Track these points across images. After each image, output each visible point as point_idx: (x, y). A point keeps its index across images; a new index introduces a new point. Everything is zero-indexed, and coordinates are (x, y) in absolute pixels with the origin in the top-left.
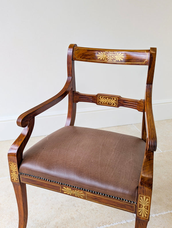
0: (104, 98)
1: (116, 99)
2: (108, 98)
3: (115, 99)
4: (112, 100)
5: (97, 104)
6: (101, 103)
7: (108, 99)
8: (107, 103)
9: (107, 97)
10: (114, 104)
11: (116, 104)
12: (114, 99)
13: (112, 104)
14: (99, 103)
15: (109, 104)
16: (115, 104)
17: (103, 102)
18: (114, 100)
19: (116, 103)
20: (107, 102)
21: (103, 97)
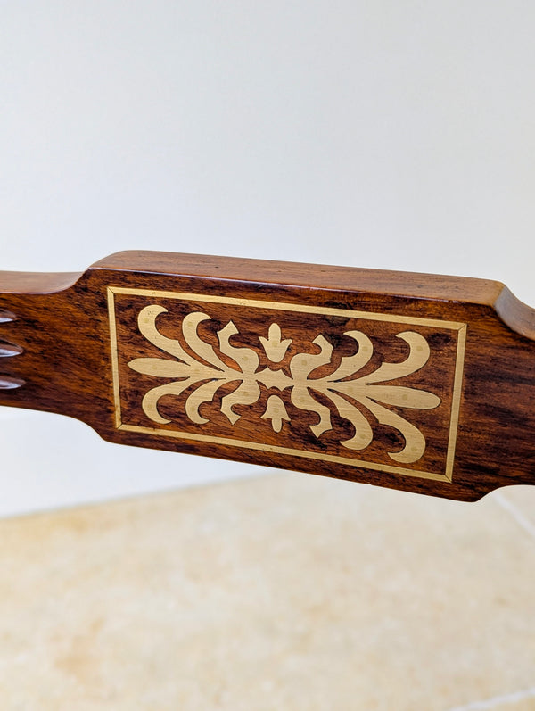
0: (210, 329)
1: (438, 340)
2: (287, 321)
3: (420, 353)
4: (349, 364)
5: (109, 434)
6: (173, 411)
7: (275, 342)
8: (276, 412)
9: (265, 319)
10: (388, 438)
11: (436, 446)
12: (388, 347)
13: (362, 438)
14: (133, 410)
15: (311, 441)
16: (415, 442)
17: (206, 394)
18: (388, 371)
19: (428, 422)
20: (266, 392)
21: (193, 320)
